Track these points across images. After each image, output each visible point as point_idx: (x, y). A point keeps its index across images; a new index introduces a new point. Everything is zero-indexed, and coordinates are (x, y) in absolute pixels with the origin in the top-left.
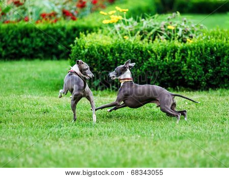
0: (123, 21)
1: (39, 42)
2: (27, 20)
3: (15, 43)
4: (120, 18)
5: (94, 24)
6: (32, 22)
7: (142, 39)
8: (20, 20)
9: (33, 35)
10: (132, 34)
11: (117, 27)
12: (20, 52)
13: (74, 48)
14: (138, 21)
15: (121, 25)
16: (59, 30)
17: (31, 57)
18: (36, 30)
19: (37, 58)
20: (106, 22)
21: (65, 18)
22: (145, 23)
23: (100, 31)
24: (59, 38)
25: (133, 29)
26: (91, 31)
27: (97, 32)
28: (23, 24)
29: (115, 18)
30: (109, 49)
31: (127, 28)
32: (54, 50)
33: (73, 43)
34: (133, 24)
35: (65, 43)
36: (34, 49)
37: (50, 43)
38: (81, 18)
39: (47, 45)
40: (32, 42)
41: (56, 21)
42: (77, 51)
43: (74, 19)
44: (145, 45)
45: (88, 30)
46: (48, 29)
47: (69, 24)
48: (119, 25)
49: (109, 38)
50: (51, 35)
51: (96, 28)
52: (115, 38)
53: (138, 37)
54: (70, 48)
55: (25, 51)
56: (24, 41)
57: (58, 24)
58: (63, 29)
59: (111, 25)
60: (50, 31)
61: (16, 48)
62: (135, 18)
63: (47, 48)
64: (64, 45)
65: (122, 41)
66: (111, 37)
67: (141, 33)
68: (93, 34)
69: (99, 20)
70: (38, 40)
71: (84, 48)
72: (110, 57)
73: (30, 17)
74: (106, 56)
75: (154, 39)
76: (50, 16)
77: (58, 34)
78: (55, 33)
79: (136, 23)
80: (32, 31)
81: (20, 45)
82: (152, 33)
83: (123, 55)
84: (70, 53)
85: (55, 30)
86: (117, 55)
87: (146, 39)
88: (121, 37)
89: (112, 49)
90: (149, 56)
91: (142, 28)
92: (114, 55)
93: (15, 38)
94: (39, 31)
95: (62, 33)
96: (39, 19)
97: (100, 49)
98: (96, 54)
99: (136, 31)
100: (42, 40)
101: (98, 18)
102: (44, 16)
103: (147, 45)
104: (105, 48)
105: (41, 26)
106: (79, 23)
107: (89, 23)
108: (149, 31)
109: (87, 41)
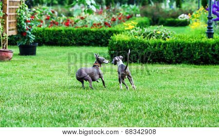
1: (92, 38)
2: (87, 27)
3: (80, 38)
4: (134, 27)
5: (120, 30)
6: (89, 28)
7: (144, 38)
8: (83, 26)
9: (90, 34)
10: (139, 35)
11: (132, 31)
12: (83, 42)
13: (110, 41)
14: (142, 29)
15: (134, 30)
16: (102, 32)
17: (88, 45)
18: (91, 31)
19: (91, 45)
20: (126, 29)
21: (105, 26)
22: (146, 30)
23: (123, 33)
24: (102, 36)
25: (140, 33)
26: (118, 33)
27: (122, 33)
28: (85, 28)
29: (131, 27)
30: (127, 42)
31: (137, 32)
32: (99, 42)
33: (110, 39)
34: (139, 30)
35: (105, 38)
36: (90, 41)
37: (98, 38)
38: (114, 26)
39: (96, 39)
40: (89, 38)
41: (101, 27)
42: (112, 43)
43: (110, 27)
44: (146, 40)
45: (117, 32)
46: (97, 31)
47: (107, 29)
48: (133, 31)
49: (127, 36)
50: (99, 34)
52: (131, 36)
53: (142, 37)
54: (108, 41)
55: (85, 42)
56: (85, 37)
57: (102, 29)
58: (104, 31)
59: (129, 30)
60: (98, 32)
61: (80, 40)
62: (141, 28)
63: (96, 41)
65: (134, 39)
66: (129, 36)
67: (144, 35)
68: (120, 34)
69: (122, 28)
70: (92, 36)
71: (115, 42)
72: (128, 46)
73: (88, 25)
74: (126, 45)
75: (150, 38)
76: (98, 25)
77: (102, 34)
78: (100, 33)
79: (141, 30)
80: (89, 32)
81: (83, 39)
82: (149, 35)
83: (135, 45)
84: (108, 43)
85: (100, 32)
86: (132, 45)
87: (146, 38)
88: (134, 37)
89: (129, 42)
90: (147, 46)
91: (144, 32)
92: (130, 45)
93: (81, 35)
94: (93, 32)
95: (104, 33)
96: (92, 26)
97: (123, 42)
98: (121, 45)
99: (141, 33)
100: (94, 37)
101: (122, 26)
102: (95, 24)
103: (147, 41)
105: (94, 29)
106: (112, 29)
107: (117, 29)
108: (148, 34)
109: (117, 37)
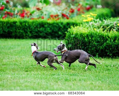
0: (94, 21)
1: (49, 30)
2: (43, 18)
3: (36, 30)
4: (92, 19)
5: (78, 22)
6: (46, 20)
7: (104, 30)
8: (39, 18)
9: (46, 26)
10: (98, 28)
11: (90, 23)
12: (39, 34)
13: (67, 34)
14: (102, 21)
15: (93, 23)
16: (60, 24)
17: (44, 37)
18: (48, 23)
19: (48, 38)
20: (85, 20)
21: (63, 18)
22: (105, 22)
23: (81, 25)
24: (60, 29)
25: (99, 25)
26: (77, 25)
27: (80, 26)
28: (41, 20)
29: (89, 19)
30: (86, 35)
31: (96, 25)
32: (56, 35)
33: (67, 31)
35: (63, 31)
36: (46, 34)
37: (55, 31)
38: (72, 18)
39: (53, 31)
40: (45, 30)
41: (58, 19)
42: (69, 36)
43: (68, 18)
44: (105, 33)
45: (75, 24)
46: (54, 23)
47: (65, 21)
48: (92, 23)
49: (86, 29)
50: (56, 26)
51: (79, 23)
52: (89, 29)
53: (101, 29)
54: (65, 34)
55: (41, 34)
56: (41, 29)
57: (59, 21)
58: (62, 23)
59: (87, 22)
60: (55, 25)
61: (37, 32)
62: (100, 19)
63: (53, 33)
64: (62, 32)
65: (93, 31)
66: (87, 28)
67: (103, 27)
68: (78, 27)
69: (81, 19)
70: (49, 29)
71: (73, 34)
72: (86, 39)
73: (45, 16)
74: (84, 39)
75: (110, 31)
76: (55, 16)
77: (59, 26)
78: (57, 26)
79: (100, 22)
80: (45, 24)
81: (39, 31)
83: (93, 39)
84: (65, 36)
85: (57, 24)
86: (90, 38)
87: (106, 31)
88: (93, 29)
89: (87, 35)
90: (107, 40)
91: (104, 25)
92: (88, 38)
93: (37, 27)
94: (49, 24)
95: (61, 26)
96: (49, 18)
97: (81, 35)
98: (79, 38)
99: (101, 26)
100: (51, 29)
102: (52, 16)
103: (106, 34)
104: (84, 34)
105: (51, 21)
106: (70, 21)
107: (75, 21)
108: (108, 26)
109: (74, 30)
